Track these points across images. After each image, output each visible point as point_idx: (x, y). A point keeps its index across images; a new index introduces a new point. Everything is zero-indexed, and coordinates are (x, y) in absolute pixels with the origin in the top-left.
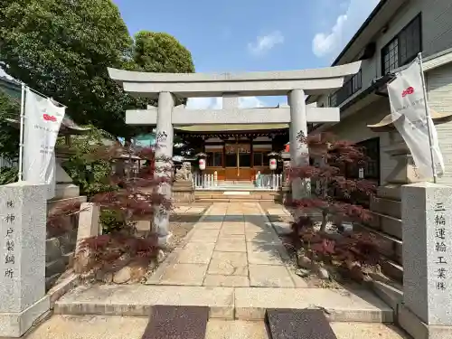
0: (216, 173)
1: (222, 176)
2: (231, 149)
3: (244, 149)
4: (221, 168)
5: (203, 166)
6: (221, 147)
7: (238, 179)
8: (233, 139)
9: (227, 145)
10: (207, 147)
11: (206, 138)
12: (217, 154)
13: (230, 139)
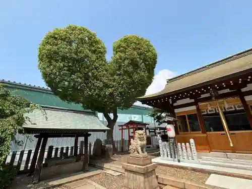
0: (192, 141)
1: (204, 146)
2: (208, 108)
3: (232, 104)
4: (200, 134)
5: (171, 133)
6: (194, 108)
7: (234, 150)
8: (208, 95)
9: (200, 104)
10: (176, 111)
11: (174, 101)
12: (190, 117)
13: (203, 96)
